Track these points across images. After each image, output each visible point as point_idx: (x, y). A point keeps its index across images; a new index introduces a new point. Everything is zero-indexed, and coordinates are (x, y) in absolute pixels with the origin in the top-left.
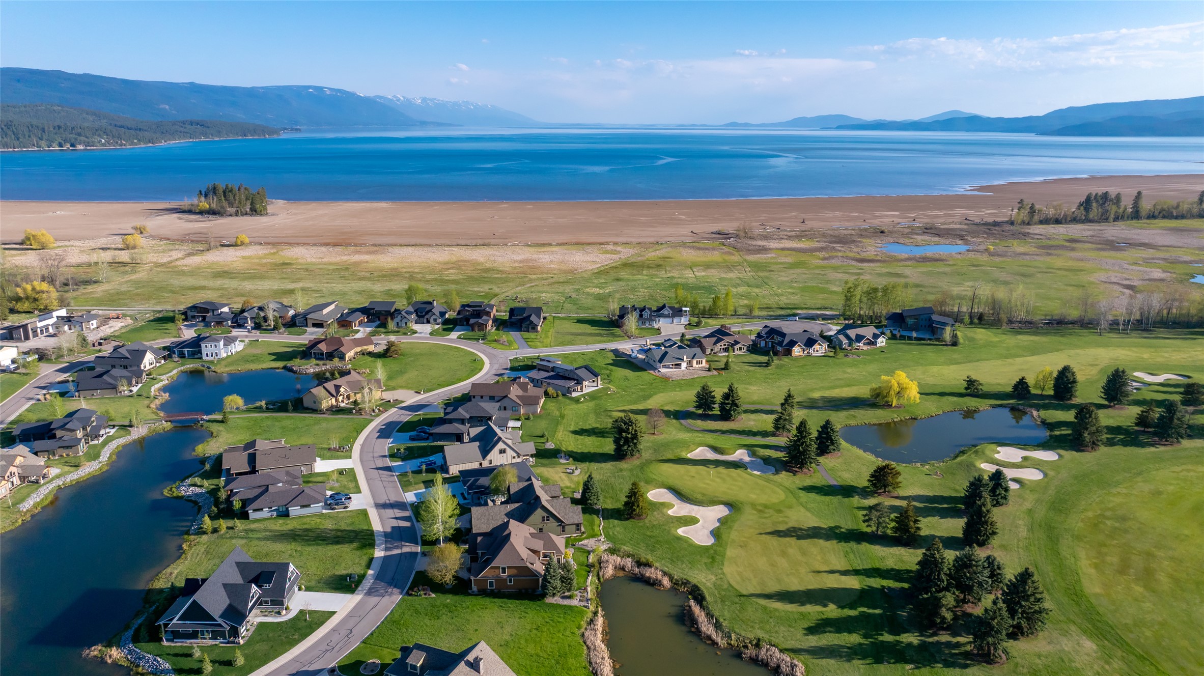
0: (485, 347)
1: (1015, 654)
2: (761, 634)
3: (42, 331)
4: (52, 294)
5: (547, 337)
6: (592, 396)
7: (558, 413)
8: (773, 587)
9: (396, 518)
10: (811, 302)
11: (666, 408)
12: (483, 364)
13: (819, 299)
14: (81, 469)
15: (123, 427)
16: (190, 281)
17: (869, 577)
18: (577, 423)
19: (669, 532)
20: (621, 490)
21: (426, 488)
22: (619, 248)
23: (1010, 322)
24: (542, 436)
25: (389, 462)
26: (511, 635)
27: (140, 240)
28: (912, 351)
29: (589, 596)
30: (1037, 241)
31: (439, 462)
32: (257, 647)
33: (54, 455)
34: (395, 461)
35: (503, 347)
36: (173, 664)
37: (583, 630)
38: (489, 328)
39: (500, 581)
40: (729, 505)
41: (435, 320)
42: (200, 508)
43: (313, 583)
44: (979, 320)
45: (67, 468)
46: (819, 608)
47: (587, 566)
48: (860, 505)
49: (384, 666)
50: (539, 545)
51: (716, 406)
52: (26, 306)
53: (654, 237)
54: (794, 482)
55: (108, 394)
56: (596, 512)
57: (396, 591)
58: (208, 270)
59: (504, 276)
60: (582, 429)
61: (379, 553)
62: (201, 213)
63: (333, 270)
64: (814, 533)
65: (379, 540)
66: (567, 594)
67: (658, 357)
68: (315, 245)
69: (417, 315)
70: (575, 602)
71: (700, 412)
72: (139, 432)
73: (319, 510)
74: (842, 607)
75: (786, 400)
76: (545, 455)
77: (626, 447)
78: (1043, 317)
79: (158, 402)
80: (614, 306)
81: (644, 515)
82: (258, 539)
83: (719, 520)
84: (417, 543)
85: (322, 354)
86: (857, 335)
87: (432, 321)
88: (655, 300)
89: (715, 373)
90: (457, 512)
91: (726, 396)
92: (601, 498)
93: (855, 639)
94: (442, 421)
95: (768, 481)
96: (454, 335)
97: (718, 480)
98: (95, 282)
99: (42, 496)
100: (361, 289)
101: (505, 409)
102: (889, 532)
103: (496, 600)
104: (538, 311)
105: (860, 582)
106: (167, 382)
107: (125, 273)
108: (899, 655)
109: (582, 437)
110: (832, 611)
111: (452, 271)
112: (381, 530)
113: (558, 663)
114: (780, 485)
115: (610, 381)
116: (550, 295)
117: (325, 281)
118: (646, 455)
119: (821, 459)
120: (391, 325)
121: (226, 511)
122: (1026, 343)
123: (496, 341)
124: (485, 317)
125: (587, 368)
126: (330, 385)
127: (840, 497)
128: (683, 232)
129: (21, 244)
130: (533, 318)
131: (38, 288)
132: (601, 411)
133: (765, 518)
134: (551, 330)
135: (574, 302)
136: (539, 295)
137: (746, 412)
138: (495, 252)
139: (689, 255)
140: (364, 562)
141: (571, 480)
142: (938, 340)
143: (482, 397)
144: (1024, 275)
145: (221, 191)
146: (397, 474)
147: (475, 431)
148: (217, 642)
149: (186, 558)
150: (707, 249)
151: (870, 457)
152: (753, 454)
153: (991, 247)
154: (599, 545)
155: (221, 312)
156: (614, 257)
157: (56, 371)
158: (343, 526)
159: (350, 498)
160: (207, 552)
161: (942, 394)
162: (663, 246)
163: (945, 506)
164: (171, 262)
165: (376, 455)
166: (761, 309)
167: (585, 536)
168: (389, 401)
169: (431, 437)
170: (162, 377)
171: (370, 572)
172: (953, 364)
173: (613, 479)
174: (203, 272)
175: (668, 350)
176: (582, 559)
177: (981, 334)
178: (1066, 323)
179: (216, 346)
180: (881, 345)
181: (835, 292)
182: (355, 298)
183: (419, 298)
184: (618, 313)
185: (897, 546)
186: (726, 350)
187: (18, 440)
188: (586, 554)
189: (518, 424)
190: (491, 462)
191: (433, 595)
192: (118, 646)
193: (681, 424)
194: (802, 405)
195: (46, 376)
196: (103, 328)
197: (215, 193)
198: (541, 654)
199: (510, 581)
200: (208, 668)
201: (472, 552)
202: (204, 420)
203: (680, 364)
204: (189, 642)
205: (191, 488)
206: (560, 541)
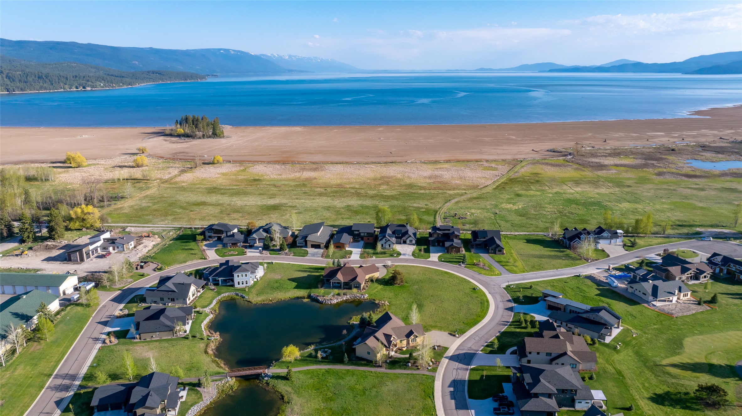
0: (470, 271)
3: (93, 252)
5: (516, 260)
6: (623, 342)
7: (613, 369)
12: (483, 293)
15: (193, 386)
16: (193, 198)
18: (645, 386)
22: (493, 165)
27: (143, 159)
35: (483, 272)
38: (461, 250)
41: (411, 241)
52: (77, 225)
53: (509, 154)
55: (166, 336)
58: (202, 186)
59: (427, 192)
60: (657, 395)
62: (179, 136)
67: (649, 291)
68: (269, 162)
69: (396, 238)
72: (210, 395)
79: (213, 346)
85: (340, 283)
87: (408, 241)
89: (707, 307)
96: (434, 257)
98: (122, 198)
100: (327, 205)
104: (495, 233)
106: (211, 316)
107: (141, 189)
111: (384, 187)
116: (478, 211)
117: (294, 197)
120: (379, 248)
123: (476, 265)
124: (455, 240)
126: (380, 335)
128: (525, 150)
129: (64, 162)
130: (497, 241)
131: (86, 211)
134: (514, 252)
135: (503, 218)
139: (551, 171)
143: (538, 353)
145: (191, 121)
155: (234, 233)
156: (496, 173)
157: (112, 300)
162: (524, 163)
164: (171, 179)
168: (435, 349)
170: (207, 310)
174: (199, 188)
175: (654, 283)
179: (246, 275)
183: (389, 219)
186: (692, 278)
187: (96, 410)
195: (104, 306)
196: (140, 247)
197: (187, 122)
202: (267, 375)
203: (671, 298)
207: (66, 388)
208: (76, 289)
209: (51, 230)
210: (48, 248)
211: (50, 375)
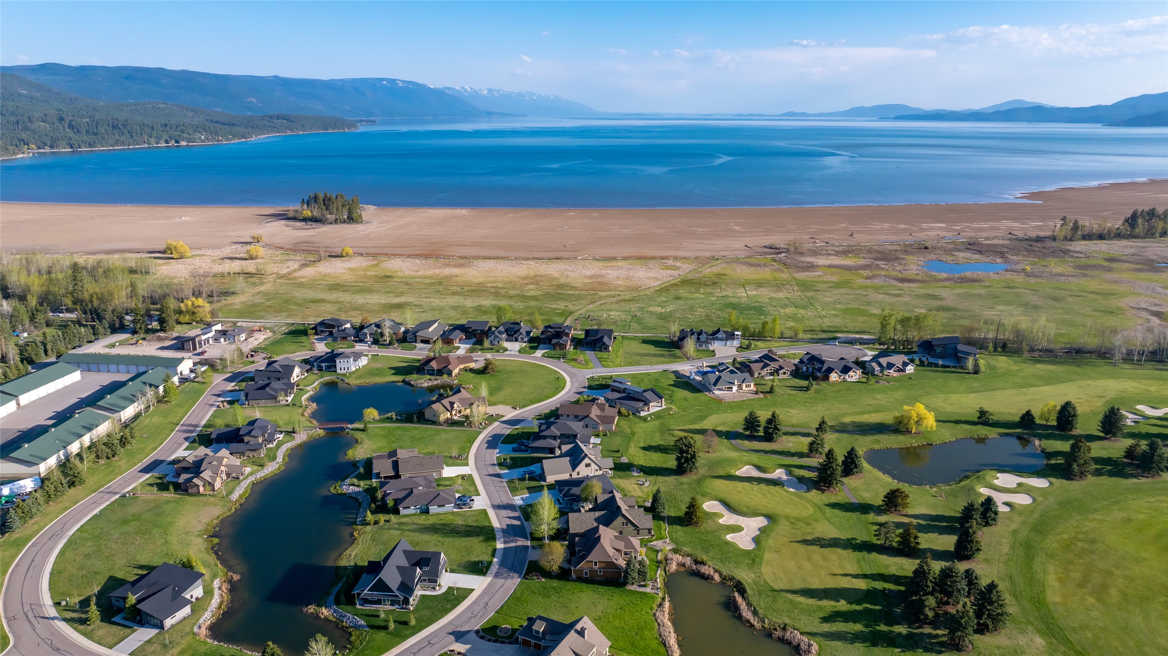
0: (565, 365)
1: (980, 645)
2: (787, 621)
3: (205, 342)
4: (204, 306)
5: (617, 357)
6: (657, 416)
7: (629, 431)
8: (799, 585)
9: (509, 518)
10: (851, 326)
11: (719, 429)
12: (565, 382)
13: (859, 322)
14: (266, 468)
15: (288, 433)
16: (311, 294)
17: (874, 580)
18: (646, 440)
19: (719, 537)
20: (682, 501)
21: (529, 493)
22: (678, 264)
23: (1032, 350)
24: (618, 452)
25: (498, 470)
26: (603, 612)
27: (260, 250)
28: (937, 378)
29: (659, 586)
30: (1075, 260)
31: (538, 471)
32: (422, 613)
33: (244, 456)
34: (503, 470)
35: (581, 366)
36: (366, 621)
37: (654, 611)
38: (568, 347)
39: (593, 572)
40: (768, 517)
41: (522, 339)
42: (360, 504)
43: (454, 567)
44: (1003, 347)
45: (256, 467)
46: (833, 603)
47: (657, 562)
48: (874, 521)
49: (514, 631)
50: (621, 545)
51: (761, 429)
52: (187, 318)
53: (710, 251)
54: (822, 500)
55: (270, 403)
56: (663, 519)
57: (516, 575)
58: (323, 282)
59: (577, 292)
60: (650, 446)
61: (500, 545)
62: (305, 220)
63: (429, 284)
64: (835, 543)
65: (499, 535)
66: (642, 583)
67: (713, 380)
68: (409, 256)
69: (507, 334)
70: (648, 590)
71: (748, 433)
72: (301, 438)
73: (451, 509)
74: (851, 603)
75: (820, 425)
76: (622, 468)
77: (686, 465)
78: (1063, 346)
79: (309, 411)
80: (675, 329)
81: (700, 523)
82: (409, 530)
83: (759, 529)
84: (527, 539)
85: (433, 370)
86: (888, 363)
87: (519, 339)
88: (711, 320)
89: (761, 396)
90: (557, 516)
91: (770, 421)
92: (667, 508)
93: (858, 627)
94: (537, 436)
95: (800, 497)
96: (539, 353)
97: (760, 495)
98: (233, 293)
99: (243, 490)
100: (456, 305)
101: (587, 426)
102: (894, 544)
103: (590, 585)
104: (610, 332)
105: (867, 584)
106: (312, 392)
107: (254, 284)
108: (891, 641)
109: (650, 453)
110: (843, 605)
111: (531, 287)
112: (499, 526)
113: (637, 634)
114: (811, 502)
115: (672, 402)
116: (618, 313)
117: (423, 295)
118: (702, 471)
119: (845, 480)
120: (487, 344)
121: (382, 508)
122: (1042, 373)
123: (574, 360)
124: (564, 338)
125: (652, 390)
126: (446, 402)
127: (858, 513)
128: (736, 245)
129: (164, 252)
130: (606, 339)
131: (196, 304)
132: (665, 430)
133: (796, 529)
134: (621, 350)
135: (639, 321)
136: (609, 313)
137: (786, 434)
138: (567, 267)
139: (742, 272)
140: (490, 552)
141: (642, 491)
142: (962, 368)
143: (568, 416)
144: (1055, 299)
145: (321, 200)
146: (506, 480)
147: (566, 448)
148: (394, 608)
149: (358, 544)
150: (759, 265)
151: (888, 479)
152: (789, 473)
153: (1028, 268)
154: (665, 546)
155: (345, 328)
156: (675, 273)
157: (225, 380)
158: (471, 523)
159: (473, 500)
160: (373, 539)
161: (957, 422)
162: (718, 262)
163: (945, 524)
164: (290, 273)
165: (487, 463)
166: (805, 331)
167: (654, 538)
168: (492, 416)
169: (529, 449)
170: (309, 388)
171: (495, 560)
172: (972, 392)
173: (675, 491)
174: (319, 285)
175: (721, 374)
176: (653, 556)
177: (1003, 362)
178: (1085, 353)
179: (347, 361)
180: (910, 372)
181: (874, 315)
182: (452, 313)
183: (508, 317)
184: (678, 334)
185: (900, 556)
186: (771, 374)
187: (214, 442)
188: (655, 553)
189: (598, 441)
190: (578, 474)
191: (544, 580)
192: (326, 607)
193: (731, 444)
194: (834, 429)
195: (217, 384)
196: (250, 340)
197: (316, 201)
198: (625, 627)
199: (600, 572)
200: (392, 626)
201: (571, 548)
202: (349, 428)
203: (732, 388)
204: (374, 607)
205: (351, 487)
206: (636, 541)
207: (192, 432)
208: (191, 371)
209: (162, 321)
210: (160, 339)
211: (177, 424)
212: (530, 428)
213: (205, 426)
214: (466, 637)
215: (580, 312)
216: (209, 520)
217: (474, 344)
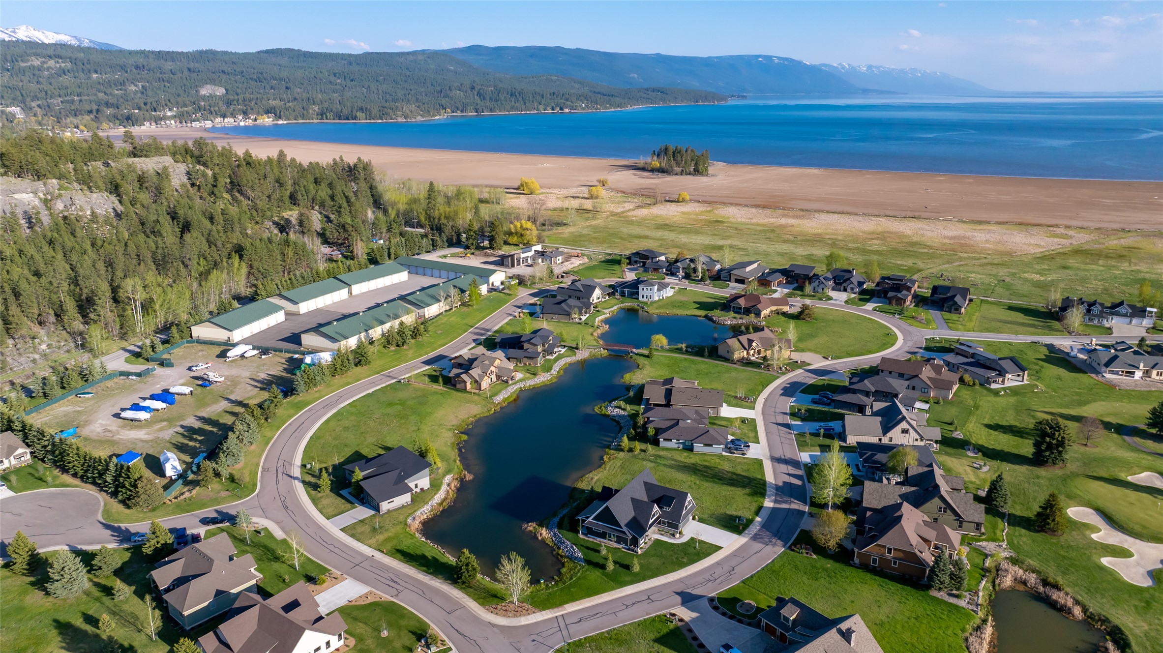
0: (901, 323)
3: (523, 261)
4: (533, 232)
5: (971, 321)
6: (1015, 391)
7: (972, 403)
9: (789, 474)
11: (1107, 419)
12: (896, 339)
14: (537, 377)
15: (571, 348)
16: (637, 231)
18: (993, 417)
19: (1089, 558)
20: (1035, 499)
21: (822, 451)
22: (1071, 233)
24: (951, 424)
25: (788, 420)
26: (888, 617)
27: (602, 192)
29: (980, 601)
31: (838, 429)
32: (652, 560)
33: (520, 363)
34: (795, 420)
35: (920, 325)
36: (584, 554)
37: (967, 634)
38: (908, 303)
39: (883, 560)
41: (852, 289)
42: (621, 428)
43: (705, 516)
45: (528, 375)
47: (982, 569)
49: (759, 610)
50: (931, 534)
52: (514, 240)
53: (1120, 222)
55: (564, 319)
56: (1002, 516)
57: (779, 543)
58: (653, 222)
59: (931, 251)
60: (998, 425)
61: (768, 503)
62: (652, 170)
63: (760, 231)
65: (770, 491)
66: (954, 592)
67: (1104, 360)
68: (746, 206)
69: (835, 282)
70: (962, 603)
71: (1154, 431)
72: (582, 355)
73: (720, 451)
76: (951, 444)
77: (1047, 453)
79: (599, 331)
80: (1056, 297)
81: (1060, 532)
82: (665, 465)
83: (1160, 561)
84: (805, 503)
85: (740, 308)
87: (849, 289)
88: (1111, 295)
90: (850, 482)
92: (1010, 502)
94: (845, 390)
96: (870, 306)
98: (565, 225)
99: (509, 394)
100: (784, 251)
101: (914, 388)
103: (877, 578)
106: (608, 315)
107: (587, 219)
109: (996, 433)
111: (876, 242)
112: (773, 482)
115: (1039, 378)
116: (980, 276)
117: (751, 240)
118: (1071, 467)
120: (808, 289)
121: (641, 436)
123: (913, 317)
124: (904, 292)
125: (1013, 359)
126: (744, 339)
128: (1158, 219)
129: (517, 189)
130: (958, 299)
131: (524, 226)
132: (1021, 409)
134: (977, 314)
135: (1008, 287)
136: (968, 275)
138: (924, 226)
140: (754, 507)
141: (977, 476)
143: (890, 373)
145: (671, 153)
146: (795, 432)
147: (879, 406)
148: (620, 546)
149: (605, 469)
154: (999, 551)
155: (659, 260)
156: (1064, 241)
157: (529, 295)
158: (739, 472)
159: (748, 446)
160: (622, 467)
162: (1130, 234)
164: (623, 212)
165: (778, 410)
167: (984, 537)
168: (797, 362)
169: (833, 404)
170: (606, 311)
171: (758, 519)
173: (1026, 485)
174: (648, 223)
175: (1118, 353)
176: (978, 560)
179: (651, 290)
182: (778, 259)
183: (839, 265)
184: (1059, 304)
187: (498, 346)
188: (982, 557)
189: (926, 406)
190: (891, 440)
191: (815, 557)
192: (547, 528)
193: (1125, 441)
195: (522, 297)
196: (566, 263)
197: (666, 153)
198: (916, 644)
199: (895, 563)
200: (611, 566)
201: (859, 525)
202: (634, 353)
203: (1133, 373)
204: (598, 540)
205: (616, 409)
206: (955, 536)
207: (482, 335)
208: (502, 283)
209: (492, 239)
210: (487, 255)
211: (472, 327)
212: (840, 381)
213: (496, 332)
214: (696, 602)
215: (931, 271)
216: (466, 416)
217: (795, 289)
